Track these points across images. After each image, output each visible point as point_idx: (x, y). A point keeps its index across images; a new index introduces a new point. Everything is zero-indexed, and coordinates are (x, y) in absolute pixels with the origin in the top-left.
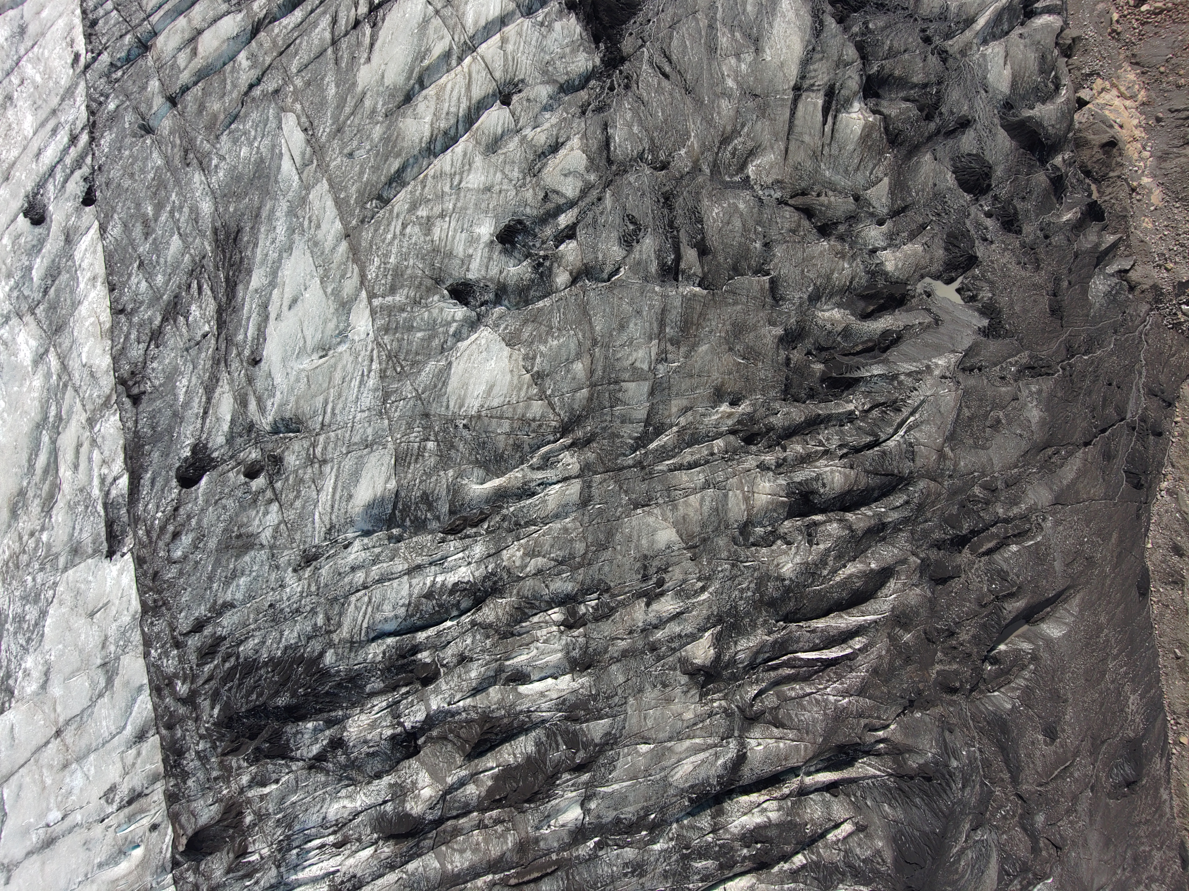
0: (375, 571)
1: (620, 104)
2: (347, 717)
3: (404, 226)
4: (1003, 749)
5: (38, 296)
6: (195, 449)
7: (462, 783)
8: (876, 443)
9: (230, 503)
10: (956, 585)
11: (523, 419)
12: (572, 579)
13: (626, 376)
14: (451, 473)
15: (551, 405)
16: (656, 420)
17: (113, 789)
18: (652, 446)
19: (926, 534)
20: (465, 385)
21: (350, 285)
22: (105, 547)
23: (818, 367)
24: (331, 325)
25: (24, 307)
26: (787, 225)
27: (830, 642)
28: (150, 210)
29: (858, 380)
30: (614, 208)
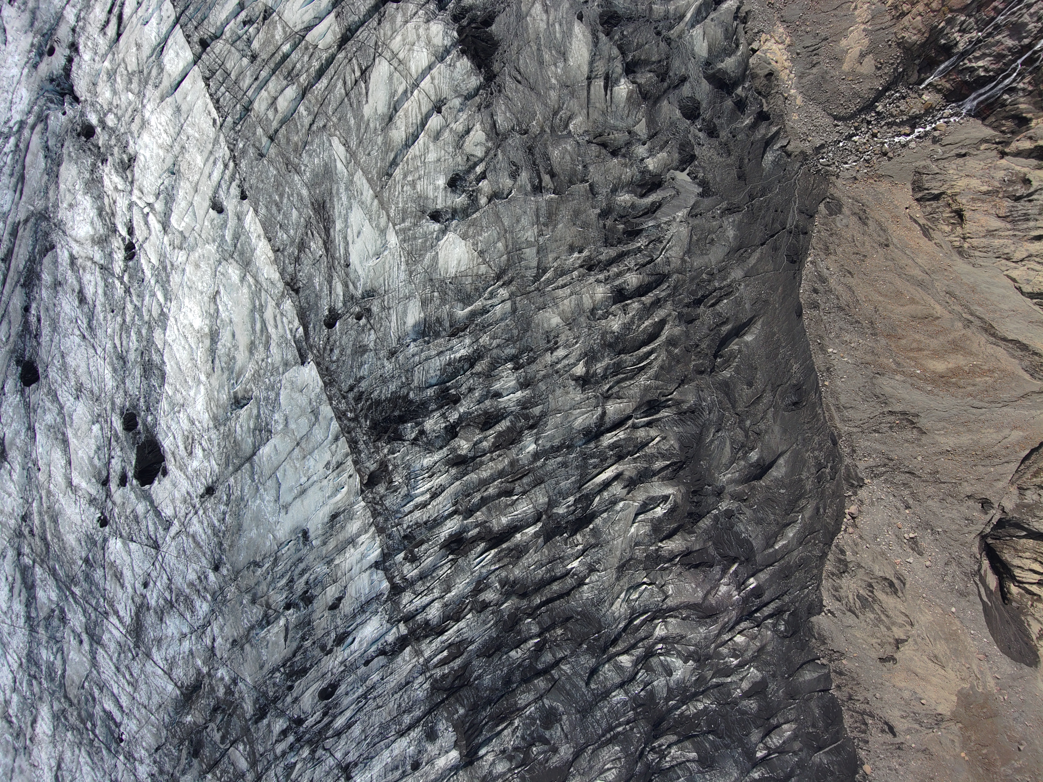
0: (423, 355)
1: (498, 102)
2: (424, 422)
3: (403, 187)
4: (727, 394)
5: (232, 249)
6: (330, 310)
7: (481, 441)
8: (652, 260)
9: (352, 332)
10: (697, 323)
11: (477, 275)
12: (514, 347)
13: (524, 246)
14: (447, 306)
15: (490, 266)
16: (542, 266)
17: (328, 463)
18: (542, 280)
19: (680, 301)
20: (447, 262)
21: (383, 220)
22: (299, 361)
23: (621, 227)
24: (379, 242)
25: (227, 256)
26: (594, 154)
27: (641, 359)
28: (277, 198)
29: (641, 230)
30: (503, 159)
